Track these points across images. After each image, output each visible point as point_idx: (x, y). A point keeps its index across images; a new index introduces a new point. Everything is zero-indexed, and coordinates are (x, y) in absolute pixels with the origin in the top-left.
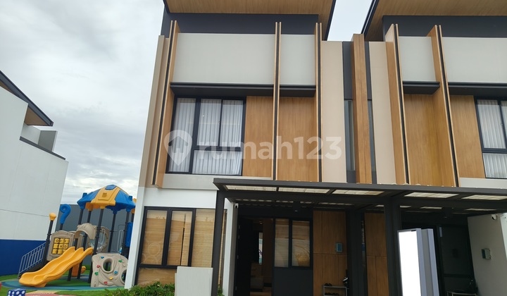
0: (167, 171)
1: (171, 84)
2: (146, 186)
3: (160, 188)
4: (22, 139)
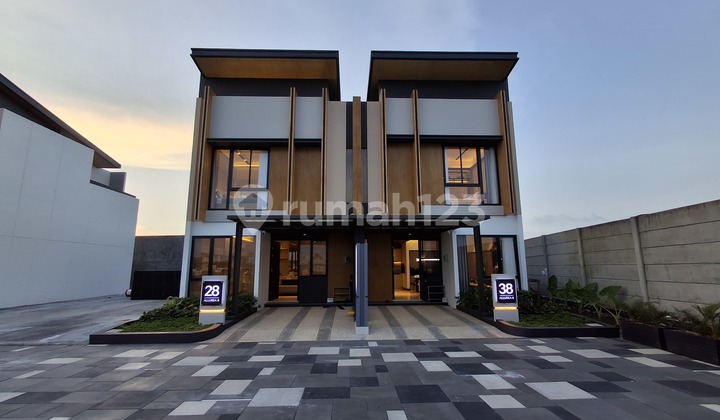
0: (209, 209)
1: (208, 139)
2: (192, 220)
3: (204, 221)
4: (92, 182)
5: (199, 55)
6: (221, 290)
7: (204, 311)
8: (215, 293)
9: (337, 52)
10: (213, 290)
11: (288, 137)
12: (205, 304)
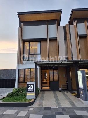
3: (22, 64)
5: (19, 14)
6: (33, 87)
7: (28, 94)
8: (32, 88)
9: (61, 10)
10: (31, 87)
11: (47, 37)
12: (28, 92)
